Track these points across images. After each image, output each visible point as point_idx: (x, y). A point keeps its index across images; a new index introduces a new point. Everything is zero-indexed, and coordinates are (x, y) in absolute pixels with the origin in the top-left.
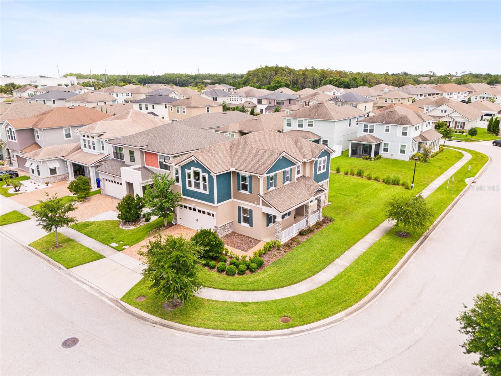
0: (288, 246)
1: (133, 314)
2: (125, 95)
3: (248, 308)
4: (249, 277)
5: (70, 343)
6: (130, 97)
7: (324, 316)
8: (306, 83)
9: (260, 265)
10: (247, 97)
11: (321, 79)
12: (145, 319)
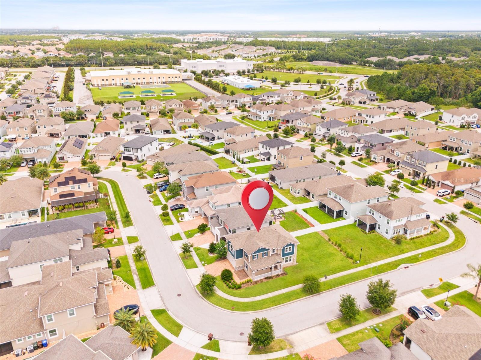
0: (256, 282)
1: (197, 292)
2: (269, 112)
3: (226, 301)
4: (234, 291)
5: (179, 295)
6: (273, 113)
7: (244, 311)
8: (457, 90)
9: (240, 287)
10: (353, 132)
11: (476, 86)
12: (199, 295)
